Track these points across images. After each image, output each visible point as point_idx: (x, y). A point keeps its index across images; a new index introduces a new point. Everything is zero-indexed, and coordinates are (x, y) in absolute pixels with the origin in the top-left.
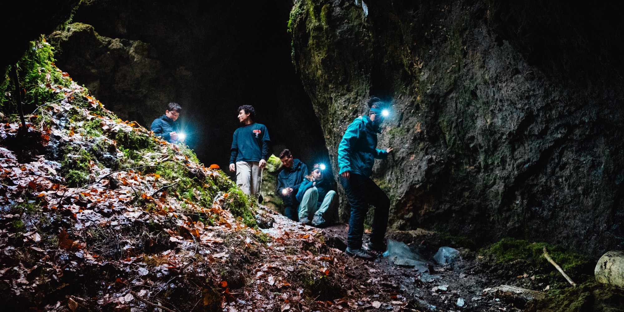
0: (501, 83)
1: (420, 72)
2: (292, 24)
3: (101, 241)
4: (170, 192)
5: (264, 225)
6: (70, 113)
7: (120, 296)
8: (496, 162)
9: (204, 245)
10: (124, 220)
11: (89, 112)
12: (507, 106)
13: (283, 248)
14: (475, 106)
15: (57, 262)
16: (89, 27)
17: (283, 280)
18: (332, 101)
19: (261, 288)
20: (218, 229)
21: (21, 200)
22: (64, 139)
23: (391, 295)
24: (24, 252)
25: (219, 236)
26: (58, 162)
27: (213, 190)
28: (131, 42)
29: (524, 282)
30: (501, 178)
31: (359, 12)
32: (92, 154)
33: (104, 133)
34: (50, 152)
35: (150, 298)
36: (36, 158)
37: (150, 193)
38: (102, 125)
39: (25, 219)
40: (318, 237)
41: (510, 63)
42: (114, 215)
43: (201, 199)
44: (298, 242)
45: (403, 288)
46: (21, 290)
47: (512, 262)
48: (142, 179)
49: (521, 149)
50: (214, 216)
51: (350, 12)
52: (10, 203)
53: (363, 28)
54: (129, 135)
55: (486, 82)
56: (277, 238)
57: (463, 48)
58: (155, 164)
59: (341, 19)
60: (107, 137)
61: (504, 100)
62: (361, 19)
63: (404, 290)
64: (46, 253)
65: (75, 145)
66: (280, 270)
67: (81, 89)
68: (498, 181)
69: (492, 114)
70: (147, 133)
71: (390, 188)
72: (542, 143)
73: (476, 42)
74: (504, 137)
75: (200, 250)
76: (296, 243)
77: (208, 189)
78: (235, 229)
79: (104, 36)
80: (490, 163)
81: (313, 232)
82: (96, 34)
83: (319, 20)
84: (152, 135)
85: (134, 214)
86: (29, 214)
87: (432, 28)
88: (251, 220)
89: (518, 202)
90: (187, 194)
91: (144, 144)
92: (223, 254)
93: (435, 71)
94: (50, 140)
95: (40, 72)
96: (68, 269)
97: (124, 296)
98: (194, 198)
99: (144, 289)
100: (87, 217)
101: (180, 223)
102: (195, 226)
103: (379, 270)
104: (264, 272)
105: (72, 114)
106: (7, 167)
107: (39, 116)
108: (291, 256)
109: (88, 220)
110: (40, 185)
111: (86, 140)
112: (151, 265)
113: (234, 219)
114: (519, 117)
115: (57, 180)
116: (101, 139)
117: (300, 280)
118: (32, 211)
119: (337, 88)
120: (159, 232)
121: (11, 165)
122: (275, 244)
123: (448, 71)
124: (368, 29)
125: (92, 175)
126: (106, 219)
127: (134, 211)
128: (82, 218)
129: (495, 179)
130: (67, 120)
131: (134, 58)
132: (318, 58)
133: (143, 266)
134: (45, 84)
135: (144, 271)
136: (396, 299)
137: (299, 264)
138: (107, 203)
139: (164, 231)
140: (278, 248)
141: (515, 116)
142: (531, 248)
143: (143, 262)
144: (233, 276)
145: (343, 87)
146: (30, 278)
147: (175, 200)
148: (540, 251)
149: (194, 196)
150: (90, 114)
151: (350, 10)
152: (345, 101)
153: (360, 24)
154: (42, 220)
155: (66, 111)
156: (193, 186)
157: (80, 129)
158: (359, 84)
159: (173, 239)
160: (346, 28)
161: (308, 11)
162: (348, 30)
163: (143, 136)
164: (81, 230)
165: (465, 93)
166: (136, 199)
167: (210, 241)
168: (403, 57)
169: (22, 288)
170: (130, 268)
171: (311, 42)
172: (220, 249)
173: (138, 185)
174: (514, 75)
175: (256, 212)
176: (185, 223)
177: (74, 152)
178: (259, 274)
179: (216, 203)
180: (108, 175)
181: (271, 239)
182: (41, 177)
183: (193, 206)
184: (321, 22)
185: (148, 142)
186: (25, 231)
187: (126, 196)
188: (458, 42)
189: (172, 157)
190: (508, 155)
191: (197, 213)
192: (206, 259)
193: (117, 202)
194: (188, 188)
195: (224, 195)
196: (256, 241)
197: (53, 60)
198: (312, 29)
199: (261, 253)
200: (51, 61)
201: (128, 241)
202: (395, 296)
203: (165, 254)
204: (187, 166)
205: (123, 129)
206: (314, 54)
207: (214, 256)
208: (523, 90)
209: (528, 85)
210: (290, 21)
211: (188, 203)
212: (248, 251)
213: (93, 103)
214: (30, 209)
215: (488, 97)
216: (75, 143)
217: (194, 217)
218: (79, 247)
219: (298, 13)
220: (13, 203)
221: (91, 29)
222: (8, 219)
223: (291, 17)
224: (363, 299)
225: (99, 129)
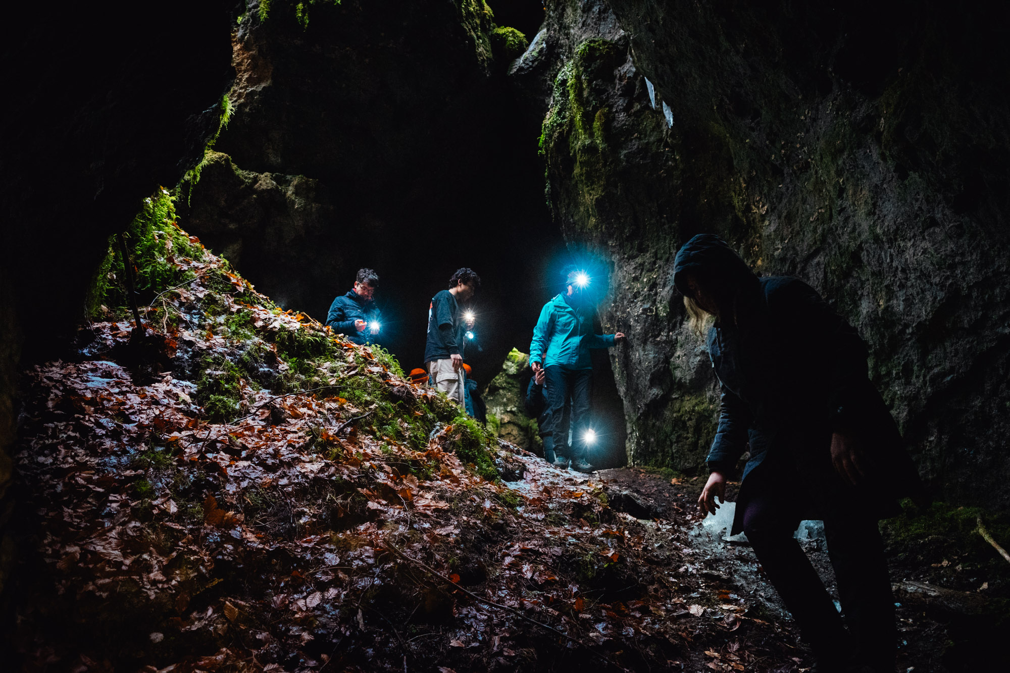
0: (904, 240)
1: (763, 221)
2: (545, 142)
3: (266, 511)
4: (362, 426)
5: (510, 476)
6: (204, 303)
7: (299, 598)
8: (894, 372)
9: (421, 514)
10: (297, 476)
11: (232, 300)
12: (914, 278)
13: (541, 516)
14: (859, 278)
15: (204, 545)
16: (223, 156)
17: (545, 570)
18: (614, 267)
19: (511, 584)
20: (439, 487)
21: (143, 447)
22: (199, 345)
23: (718, 594)
24: (154, 530)
25: (441, 498)
26: (192, 383)
27: (429, 420)
28: (289, 177)
29: (944, 576)
30: (902, 399)
31: (657, 119)
32: (241, 368)
33: (257, 334)
34: (179, 366)
35: (344, 601)
36: (160, 376)
37: (333, 429)
38: (254, 320)
39: (153, 476)
40: (597, 495)
41: (920, 208)
42: (282, 468)
43: (409, 436)
44: (565, 504)
45: (739, 581)
46: (156, 590)
47: (921, 539)
48: (321, 406)
49: (939, 351)
50: (432, 463)
51: (642, 120)
52: (128, 452)
53: (665, 147)
54: (296, 334)
55: (876, 239)
56: (531, 498)
57: (838, 181)
58: (337, 381)
59: (627, 133)
60: (262, 339)
61: (909, 270)
62: (662, 131)
63: (739, 584)
64: (186, 532)
65: (216, 355)
66: (541, 554)
67: (218, 261)
68: (897, 402)
69: (887, 293)
70: (322, 331)
71: (713, 411)
72: (975, 342)
73: (861, 173)
74: (909, 330)
75: (415, 522)
76: (562, 507)
77: (420, 419)
78: (467, 485)
79: (246, 170)
80: (883, 373)
81: (588, 486)
82: (235, 167)
83: (591, 135)
84: (331, 333)
85: (312, 466)
86: (157, 469)
87: (783, 147)
88: (490, 468)
89: (932, 439)
90: (389, 428)
91: (319, 349)
92: (450, 528)
93: (789, 219)
94: (178, 348)
95: (157, 238)
96: (220, 557)
97: (305, 598)
98: (399, 435)
99: (335, 587)
100: (242, 473)
101: (381, 478)
102: (405, 482)
103: (697, 551)
104: (515, 557)
105: (208, 304)
106: (118, 394)
107: (159, 310)
108: (556, 529)
109: (244, 477)
110: (169, 422)
111: (231, 346)
112: (343, 548)
113: (463, 468)
114: (935, 298)
115: (192, 411)
116: (254, 343)
117: (573, 570)
118: (161, 464)
119: (621, 246)
120: (351, 494)
121: (124, 389)
122: (530, 508)
123: (811, 219)
124: (673, 148)
125: (245, 402)
126: (271, 476)
127: (311, 462)
128: (236, 474)
129: (892, 400)
130: (202, 315)
131: (293, 203)
132: (589, 197)
133: (331, 551)
134: (165, 257)
135: (332, 559)
136: (728, 601)
137: (570, 544)
138: (270, 450)
139: (358, 492)
140: (534, 516)
141: (929, 296)
142: (955, 517)
143: (330, 545)
144: (468, 564)
145: (631, 244)
146: (167, 571)
147: (371, 439)
148: (972, 524)
149: (400, 432)
150: (235, 302)
151: (642, 117)
152: (635, 268)
153: (660, 140)
154: (178, 479)
155: (198, 299)
156: (397, 415)
157: (222, 328)
158: (658, 240)
159: (372, 505)
160: (636, 146)
161: (572, 120)
162: (639, 150)
163: (316, 336)
164: (234, 493)
165: (841, 255)
166: (312, 441)
167: (429, 506)
168: (733, 194)
169: (158, 588)
170: (312, 554)
171: (577, 171)
172: (446, 520)
173: (314, 417)
174: (929, 227)
175: (496, 454)
176: (389, 477)
177: (214, 366)
178: (508, 560)
179: (433, 442)
180: (268, 403)
181: (523, 501)
182: (170, 408)
183: (400, 449)
184: (595, 138)
185: (325, 345)
186: (154, 497)
187: (297, 435)
188: (829, 172)
189: (363, 369)
190: (915, 361)
191: (406, 461)
192: (425, 537)
193: (285, 446)
194: (391, 419)
195: (445, 428)
196: (501, 506)
197: (174, 216)
198: (579, 149)
199: (508, 525)
200: (172, 219)
201: (306, 510)
202: (725, 596)
203: (362, 529)
204: (387, 383)
205: (286, 326)
206: (582, 191)
207: (437, 531)
208: (943, 253)
209: (952, 246)
210: (542, 138)
211: (392, 444)
212: (488, 523)
213: (239, 286)
214: (159, 462)
215: (881, 264)
216: (215, 352)
217: (401, 468)
218: (234, 520)
219: (555, 124)
220: (132, 451)
221: (227, 160)
222: (129, 479)
223: (545, 130)
224: (673, 600)
225: (249, 326)
